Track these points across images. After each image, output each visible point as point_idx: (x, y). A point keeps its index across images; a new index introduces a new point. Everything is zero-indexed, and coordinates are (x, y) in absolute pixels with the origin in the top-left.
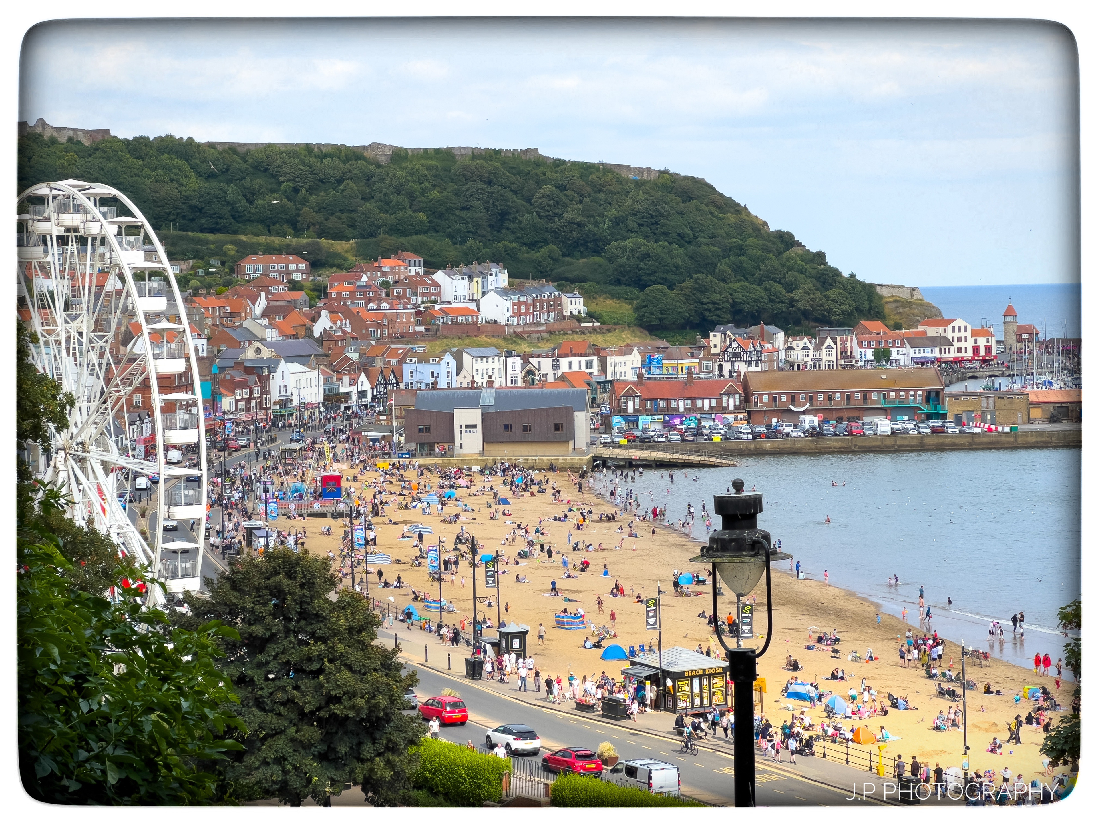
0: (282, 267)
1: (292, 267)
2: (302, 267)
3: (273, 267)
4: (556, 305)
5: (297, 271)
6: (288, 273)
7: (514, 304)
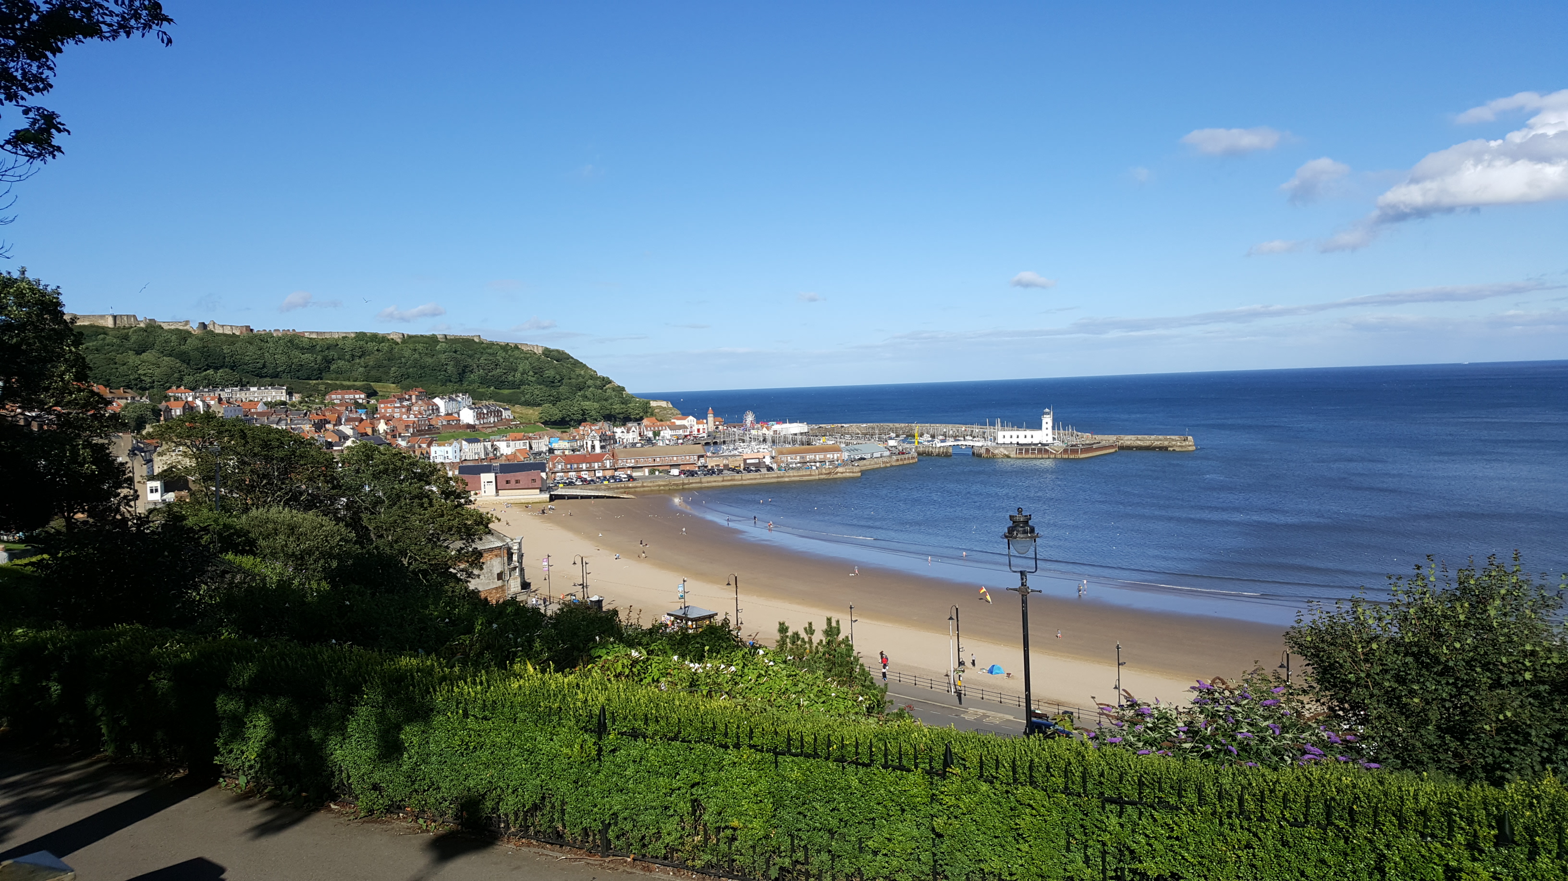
0: (352, 396)
1: (357, 396)
2: (363, 396)
3: (347, 396)
4: (498, 414)
5: (360, 398)
6: (355, 399)
7: (477, 414)
